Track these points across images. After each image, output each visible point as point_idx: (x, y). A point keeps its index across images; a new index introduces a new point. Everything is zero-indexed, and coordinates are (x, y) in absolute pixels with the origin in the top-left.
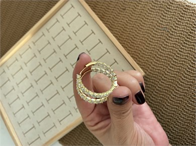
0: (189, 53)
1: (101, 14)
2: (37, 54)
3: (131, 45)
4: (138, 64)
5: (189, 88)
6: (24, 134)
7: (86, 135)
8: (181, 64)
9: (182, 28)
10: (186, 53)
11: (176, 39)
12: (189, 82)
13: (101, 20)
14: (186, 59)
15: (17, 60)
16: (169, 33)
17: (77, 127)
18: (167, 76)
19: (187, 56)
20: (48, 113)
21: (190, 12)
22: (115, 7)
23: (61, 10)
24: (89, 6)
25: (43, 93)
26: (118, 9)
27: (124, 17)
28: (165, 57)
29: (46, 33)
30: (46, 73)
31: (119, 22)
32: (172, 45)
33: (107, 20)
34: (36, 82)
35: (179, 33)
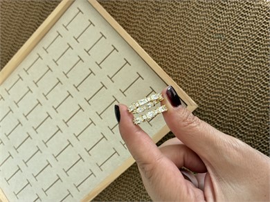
0: (258, 70)
1: (124, 20)
2: (33, 88)
3: (172, 63)
4: (185, 90)
5: (263, 120)
8: (247, 86)
9: (246, 33)
10: (253, 70)
11: (238, 49)
12: (261, 112)
13: (124, 28)
14: (254, 78)
15: (2, 98)
16: (227, 41)
17: (104, 191)
18: (229, 105)
19: (256, 74)
20: (58, 175)
21: (255, 9)
22: (144, 8)
23: (62, 18)
24: (105, 8)
25: (47, 146)
26: (149, 10)
27: (158, 21)
28: (224, 77)
29: (44, 54)
30: (49, 116)
31: (153, 30)
32: (232, 59)
33: (133, 28)
34: (35, 130)
35: (241, 41)
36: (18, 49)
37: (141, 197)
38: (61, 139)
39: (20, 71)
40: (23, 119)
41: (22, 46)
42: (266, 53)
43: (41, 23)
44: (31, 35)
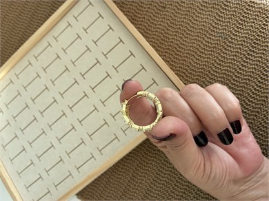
0: (255, 68)
1: (132, 14)
2: (42, 74)
3: (174, 58)
5: (256, 116)
6: (27, 188)
7: (115, 186)
8: (244, 83)
9: (245, 33)
10: (250, 68)
11: (237, 48)
12: (255, 108)
13: (131, 22)
14: (251, 76)
15: (11, 82)
16: (228, 40)
17: (102, 175)
19: (253, 72)
20: (60, 157)
21: (256, 11)
22: (151, 4)
23: (73, 9)
25: (51, 129)
26: (156, 6)
27: (164, 18)
28: (222, 74)
29: (53, 43)
30: (55, 101)
31: (158, 26)
32: (231, 57)
33: (139, 23)
34: (41, 113)
35: (240, 41)
36: (29, 37)
37: (137, 183)
38: (65, 123)
39: (30, 57)
40: (30, 103)
41: (33, 34)
42: (263, 54)
43: (53, 13)
44: (42, 24)
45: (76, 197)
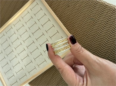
0: (106, 34)
1: (55, 9)
2: (16, 32)
3: (72, 28)
5: (105, 54)
6: (8, 79)
7: (44, 81)
8: (101, 40)
9: (102, 19)
10: (104, 34)
11: (98, 25)
12: (105, 51)
13: (54, 12)
15: (4, 35)
16: (95, 21)
17: (39, 76)
18: (92, 47)
19: (105, 36)
20: (22, 67)
21: (107, 9)
22: (63, 5)
23: (30, 6)
24: (48, 3)
25: (19, 56)
26: (65, 6)
27: (68, 11)
28: (92, 36)
29: (21, 19)
30: (21, 44)
31: (65, 14)
32: (96, 29)
33: (58, 12)
34: (15, 49)
35: (100, 22)
37: (54, 80)
39: (12, 25)
42: (110, 28)
44: (18, 11)
45: (28, 84)
